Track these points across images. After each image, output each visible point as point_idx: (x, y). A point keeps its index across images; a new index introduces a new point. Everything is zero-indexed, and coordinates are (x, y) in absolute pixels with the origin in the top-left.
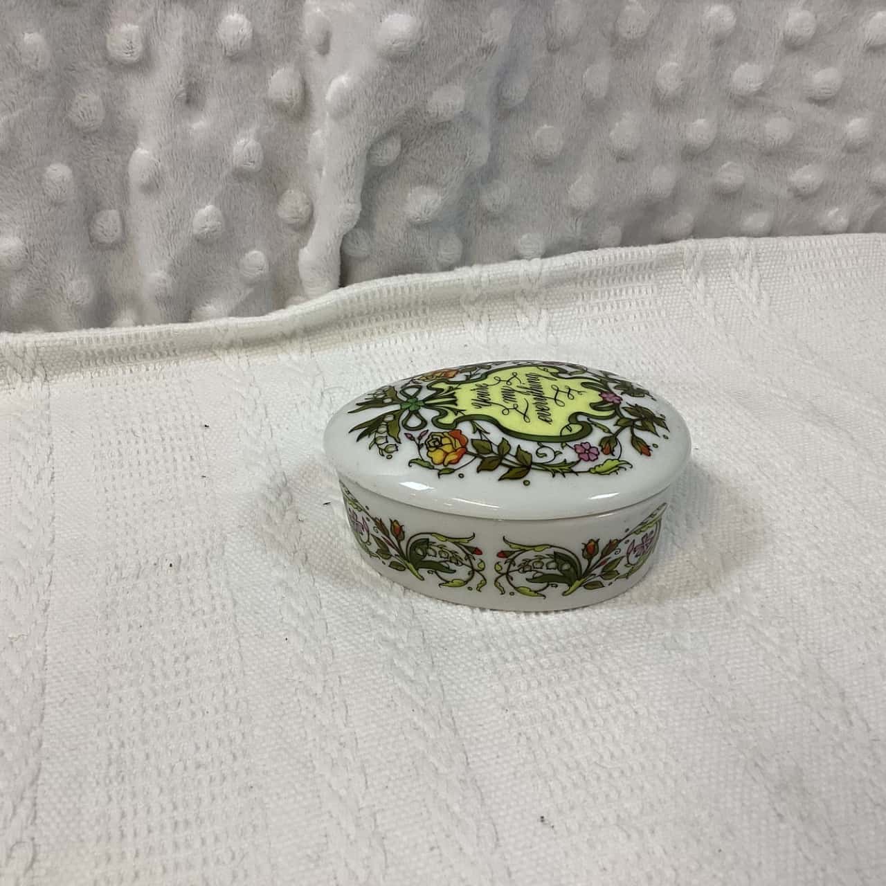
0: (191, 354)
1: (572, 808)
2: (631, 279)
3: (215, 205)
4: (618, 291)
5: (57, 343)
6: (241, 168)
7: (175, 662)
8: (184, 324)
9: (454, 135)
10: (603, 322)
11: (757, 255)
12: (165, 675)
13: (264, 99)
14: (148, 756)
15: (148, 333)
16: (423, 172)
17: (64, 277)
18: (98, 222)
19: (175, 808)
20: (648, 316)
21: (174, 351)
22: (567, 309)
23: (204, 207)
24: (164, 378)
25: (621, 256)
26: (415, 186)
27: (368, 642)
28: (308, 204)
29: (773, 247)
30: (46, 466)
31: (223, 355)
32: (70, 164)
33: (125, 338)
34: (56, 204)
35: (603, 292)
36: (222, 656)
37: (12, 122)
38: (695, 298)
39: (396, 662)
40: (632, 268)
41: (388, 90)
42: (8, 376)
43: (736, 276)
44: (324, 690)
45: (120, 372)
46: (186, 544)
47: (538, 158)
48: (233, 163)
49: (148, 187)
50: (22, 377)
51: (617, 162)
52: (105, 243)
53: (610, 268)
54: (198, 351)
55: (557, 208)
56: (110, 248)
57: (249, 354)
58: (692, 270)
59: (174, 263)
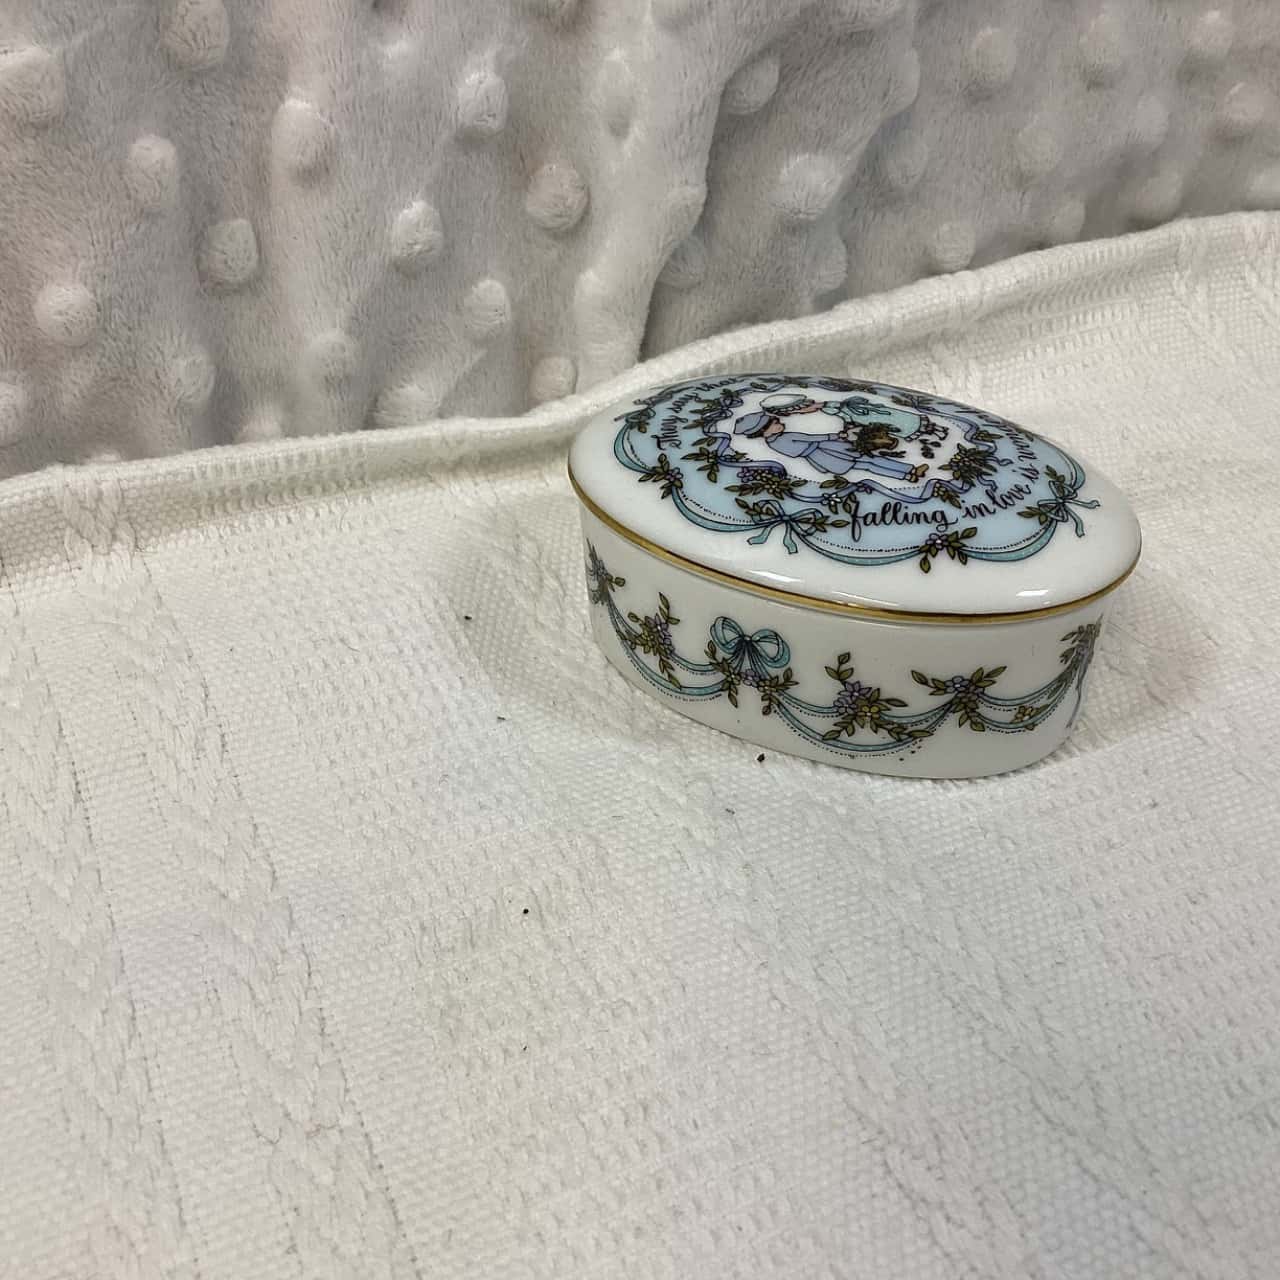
0: (390, 481)
3: (429, 203)
4: (1081, 317)
5: (159, 480)
6: (472, 127)
9: (876, 56)
10: (1065, 369)
16: (813, 127)
17: (162, 353)
18: (216, 243)
21: (362, 479)
22: (1006, 355)
23: (409, 204)
24: (351, 527)
25: (1094, 255)
26: (797, 153)
28: (582, 189)
30: (206, 723)
31: (446, 481)
32: (167, 135)
35: (1060, 320)
37: (70, 56)
42: (67, 546)
43: (1253, 280)
45: (270, 522)
47: (973, 88)
48: (457, 120)
49: (310, 172)
50: (93, 546)
51: (1088, 88)
52: (227, 282)
53: (1076, 280)
54: (402, 475)
55: (994, 174)
56: (235, 291)
57: (491, 477)
58: (1188, 272)
59: (357, 313)
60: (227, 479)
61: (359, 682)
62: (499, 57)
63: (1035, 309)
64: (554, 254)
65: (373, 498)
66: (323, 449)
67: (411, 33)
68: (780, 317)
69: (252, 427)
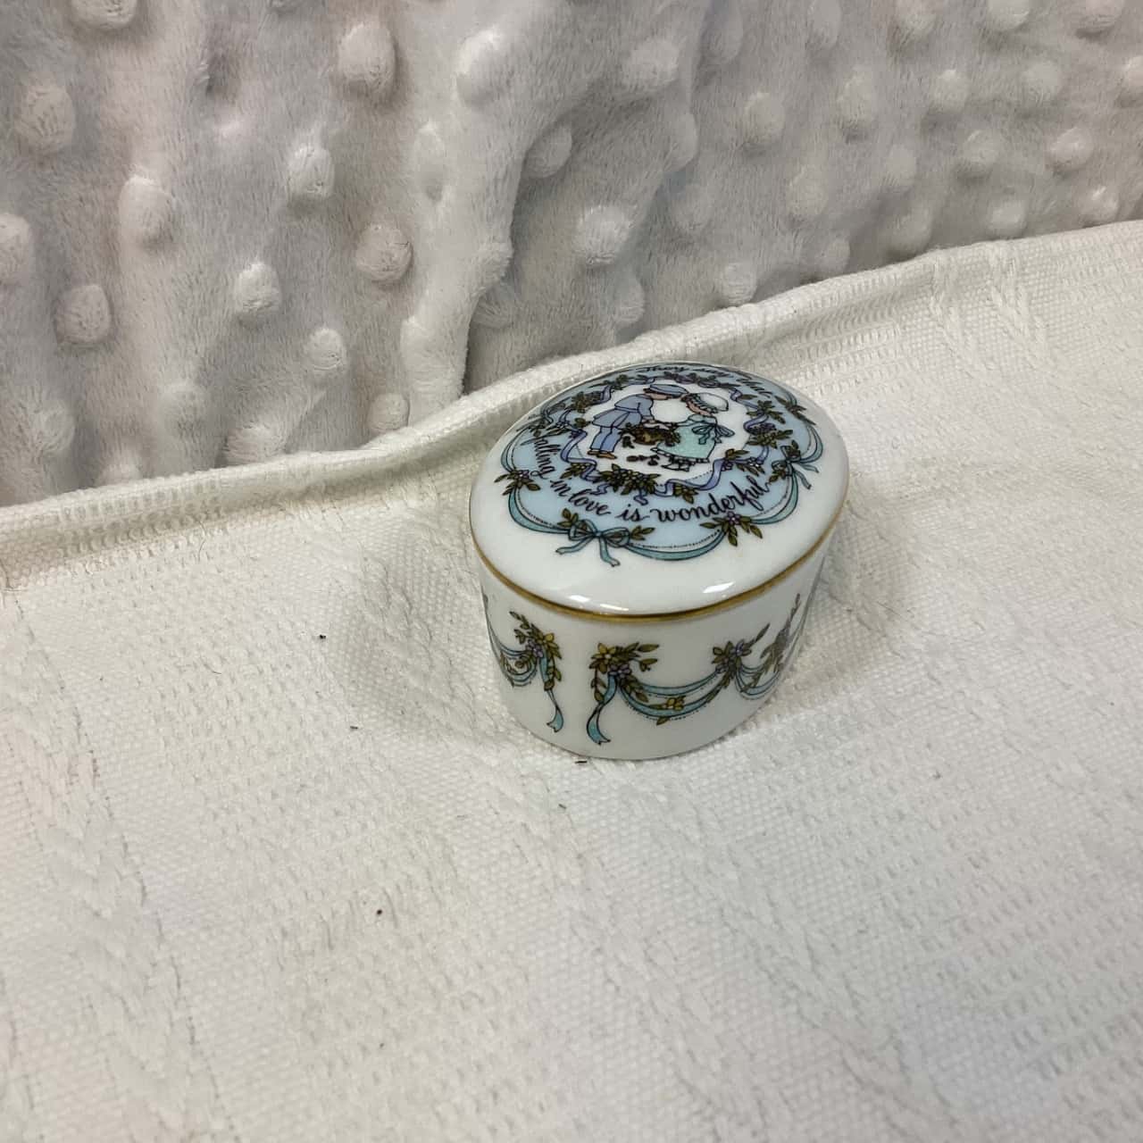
0: (243, 511)
2: (867, 319)
3: (267, 264)
4: (852, 340)
6: (303, 195)
9: (654, 119)
10: (840, 386)
11: (1022, 265)
13: (331, 78)
16: (603, 182)
18: (71, 307)
23: (249, 265)
25: (860, 285)
26: (590, 206)
28: (406, 245)
29: (1040, 251)
31: (296, 510)
34: (7, 286)
35: (834, 342)
38: (951, 336)
40: (871, 305)
41: (566, 51)
47: (748, 145)
48: (289, 189)
49: (155, 240)
51: (847, 142)
52: (83, 342)
53: (846, 307)
54: (254, 506)
55: (770, 219)
56: (90, 349)
57: (336, 503)
58: (941, 297)
59: (205, 364)
60: (89, 520)
61: (222, 703)
62: (324, 133)
63: (812, 334)
64: (383, 303)
65: (228, 528)
66: (179, 488)
67: (242, 114)
68: (587, 349)
69: (112, 470)
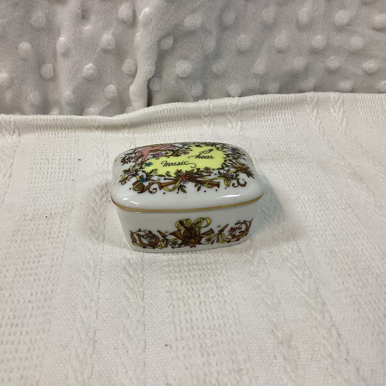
0: (81, 129)
1: (182, 339)
2: (281, 109)
3: (94, 64)
4: (274, 114)
5: (23, 120)
6: (105, 48)
7: (35, 257)
8: (80, 116)
9: (197, 37)
10: (266, 127)
11: (343, 101)
12: (29, 263)
13: (117, 18)
14: (10, 295)
15: (62, 119)
16: (184, 53)
17: (27, 91)
18: (43, 69)
19: (14, 318)
20: (287, 126)
21: (74, 127)
22: (250, 121)
23: (88, 64)
24: (68, 138)
25: (277, 98)
26: (180, 60)
27: (119, 258)
28: (135, 65)
29: (352, 98)
30: (8, 171)
31: (95, 131)
32: (31, 43)
33: (52, 120)
34: (24, 60)
35: (267, 114)
36: (55, 257)
37: (4, 23)
38: (311, 119)
39: (127, 267)
40: (282, 104)
41: (166, 15)
42: (3, 133)
43: (332, 111)
44: (92, 276)
45: (50, 134)
46: (56, 208)
47: (239, 50)
48: (101, 46)
49: (64, 54)
50: (9, 134)
51: (278, 53)
52: (46, 78)
53: (271, 103)
55: (248, 73)
56: (48, 80)
58: (311, 107)
59: (75, 88)
60: (40, 122)
62: (113, 32)
63: (259, 110)
64: (129, 81)
65: (76, 132)
67: (91, 25)
